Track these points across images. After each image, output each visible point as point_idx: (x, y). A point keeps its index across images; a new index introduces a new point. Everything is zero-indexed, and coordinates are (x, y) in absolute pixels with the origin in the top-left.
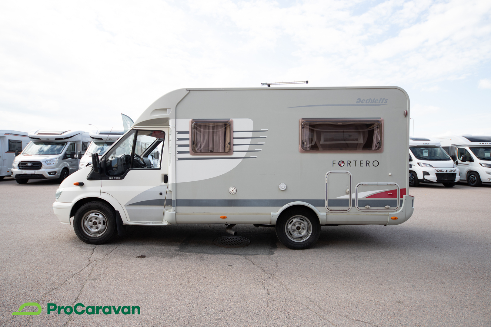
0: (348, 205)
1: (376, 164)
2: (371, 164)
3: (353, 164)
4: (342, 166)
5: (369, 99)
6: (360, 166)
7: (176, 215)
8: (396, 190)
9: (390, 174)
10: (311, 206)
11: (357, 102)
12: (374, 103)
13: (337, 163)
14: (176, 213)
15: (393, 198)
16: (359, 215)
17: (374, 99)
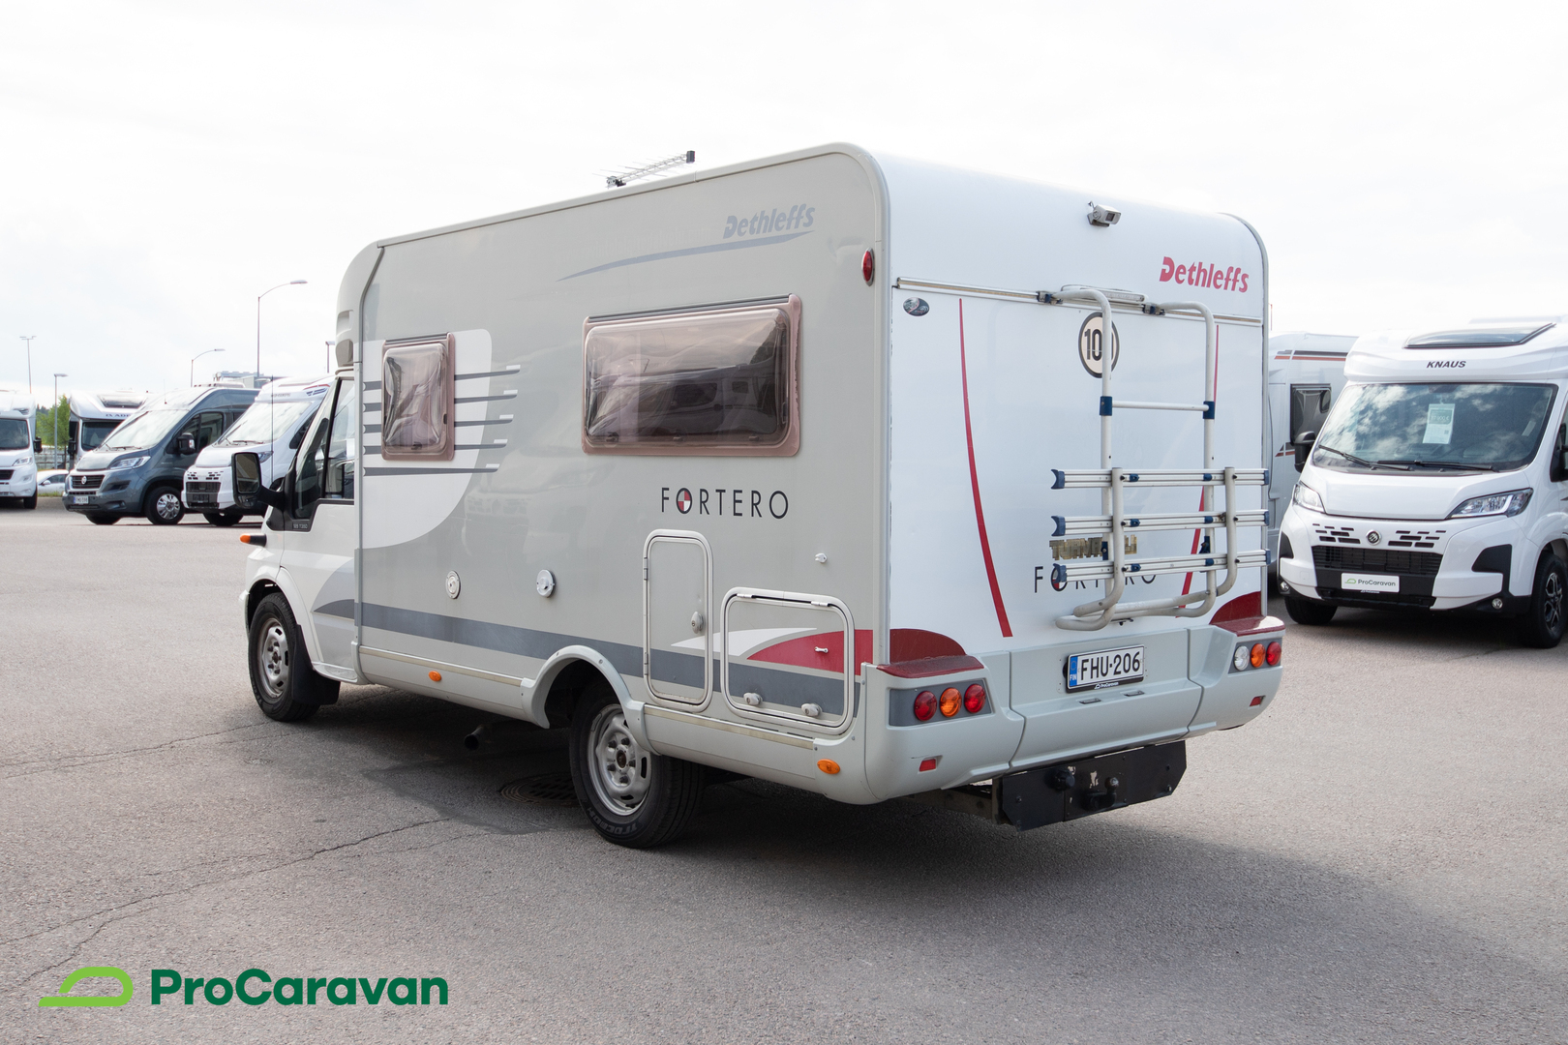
0: (699, 683)
1: (779, 505)
2: (764, 507)
3: (713, 503)
4: (685, 510)
5: (759, 215)
6: (735, 514)
7: (359, 652)
8: (841, 634)
9: (820, 556)
10: (607, 668)
11: (728, 233)
12: (774, 233)
13: (672, 494)
14: (358, 647)
15: (830, 669)
16: (727, 729)
17: (775, 211)
